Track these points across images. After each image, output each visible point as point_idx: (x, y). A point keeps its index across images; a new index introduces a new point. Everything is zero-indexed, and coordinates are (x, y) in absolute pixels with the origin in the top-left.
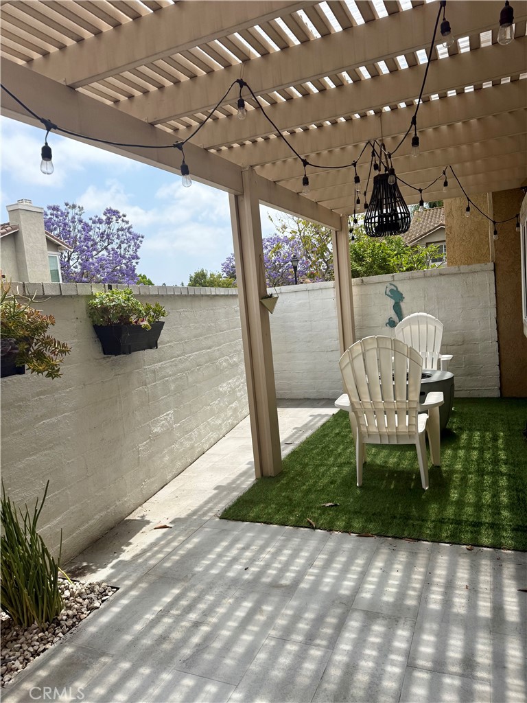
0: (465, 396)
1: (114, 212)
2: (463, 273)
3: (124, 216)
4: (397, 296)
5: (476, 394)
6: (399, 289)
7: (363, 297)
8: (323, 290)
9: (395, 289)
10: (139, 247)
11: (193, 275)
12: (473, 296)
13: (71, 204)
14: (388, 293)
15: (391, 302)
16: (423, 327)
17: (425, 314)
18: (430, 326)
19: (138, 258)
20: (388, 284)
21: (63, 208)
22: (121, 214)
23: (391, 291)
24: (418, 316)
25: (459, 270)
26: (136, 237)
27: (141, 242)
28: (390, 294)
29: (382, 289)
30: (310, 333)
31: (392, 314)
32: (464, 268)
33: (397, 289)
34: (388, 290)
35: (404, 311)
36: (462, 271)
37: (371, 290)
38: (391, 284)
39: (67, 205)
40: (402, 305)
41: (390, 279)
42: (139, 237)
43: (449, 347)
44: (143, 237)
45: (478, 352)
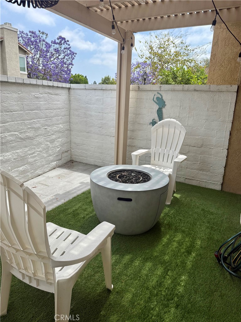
0: (195, 185)
1: (63, 38)
2: (212, 91)
3: (68, 41)
4: (161, 103)
5: (203, 185)
6: (163, 98)
7: (139, 100)
8: (113, 91)
9: (161, 97)
10: (73, 59)
11: (104, 78)
12: (216, 111)
13: (41, 31)
14: (155, 99)
15: (156, 107)
16: (172, 130)
17: (175, 120)
18: (176, 130)
19: (72, 65)
20: (156, 93)
21: (37, 33)
22: (66, 40)
23: (158, 98)
24: (169, 121)
25: (210, 88)
26: (73, 54)
27: (75, 56)
28: (156, 101)
29: (151, 95)
30: (101, 121)
31: (156, 117)
32: (214, 87)
33: (162, 97)
34: (155, 97)
35: (165, 115)
36: (211, 90)
37: (144, 95)
38: (158, 93)
39: (40, 31)
40: (164, 110)
41: (158, 89)
42: (74, 53)
43: (191, 147)
44: (76, 54)
45: (211, 155)
